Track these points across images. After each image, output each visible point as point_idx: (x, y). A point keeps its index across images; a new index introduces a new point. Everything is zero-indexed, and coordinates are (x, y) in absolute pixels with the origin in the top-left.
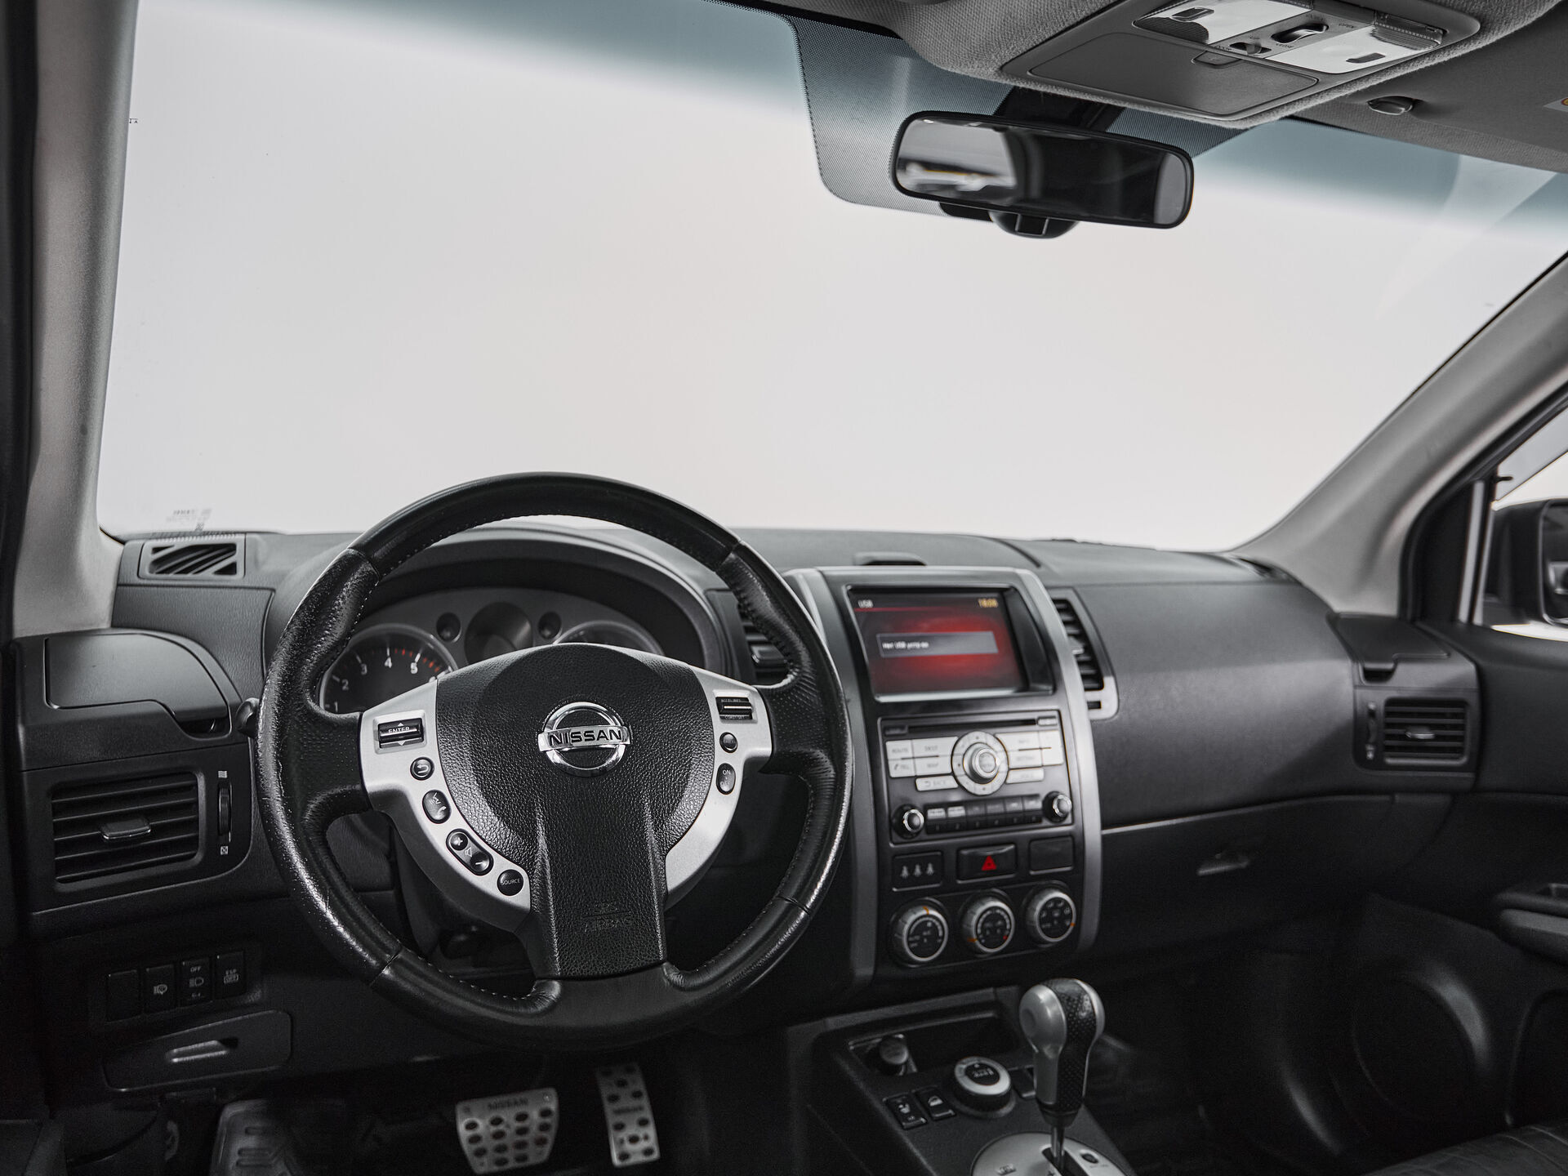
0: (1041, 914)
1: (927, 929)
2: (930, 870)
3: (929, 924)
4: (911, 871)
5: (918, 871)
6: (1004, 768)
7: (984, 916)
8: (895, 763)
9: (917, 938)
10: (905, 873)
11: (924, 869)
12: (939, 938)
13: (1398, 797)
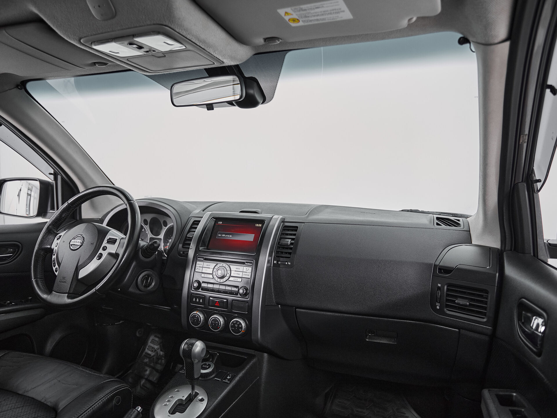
0: (231, 324)
1: (196, 317)
2: (201, 301)
3: (197, 316)
4: (196, 300)
5: (198, 300)
6: (228, 275)
7: (212, 319)
8: (198, 267)
9: (193, 319)
10: (194, 300)
11: (199, 300)
12: (199, 321)
13: (462, 331)
